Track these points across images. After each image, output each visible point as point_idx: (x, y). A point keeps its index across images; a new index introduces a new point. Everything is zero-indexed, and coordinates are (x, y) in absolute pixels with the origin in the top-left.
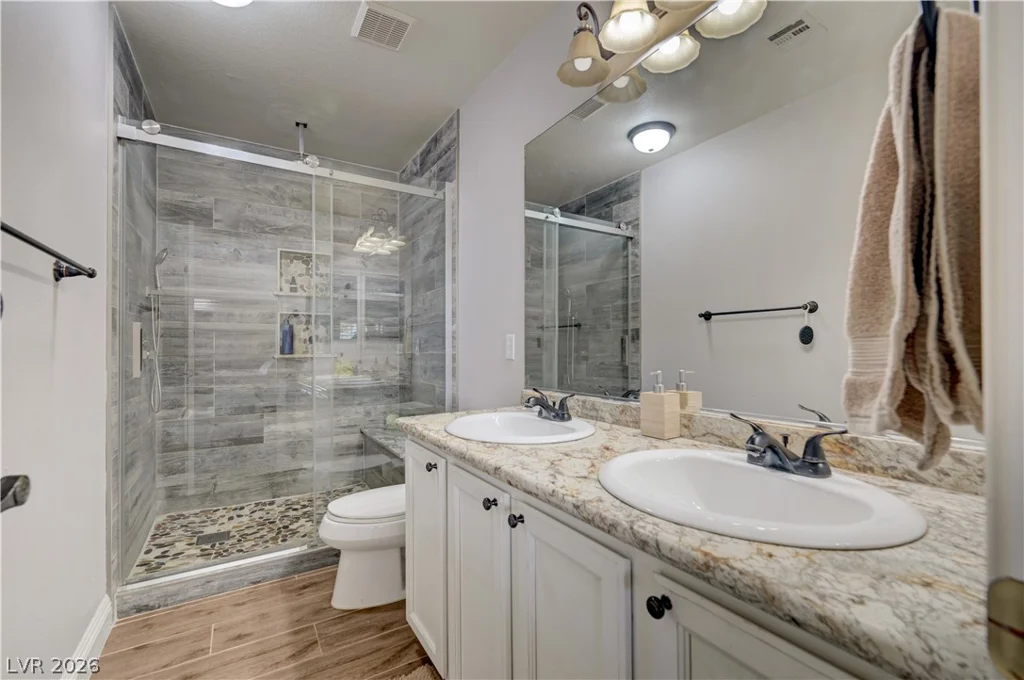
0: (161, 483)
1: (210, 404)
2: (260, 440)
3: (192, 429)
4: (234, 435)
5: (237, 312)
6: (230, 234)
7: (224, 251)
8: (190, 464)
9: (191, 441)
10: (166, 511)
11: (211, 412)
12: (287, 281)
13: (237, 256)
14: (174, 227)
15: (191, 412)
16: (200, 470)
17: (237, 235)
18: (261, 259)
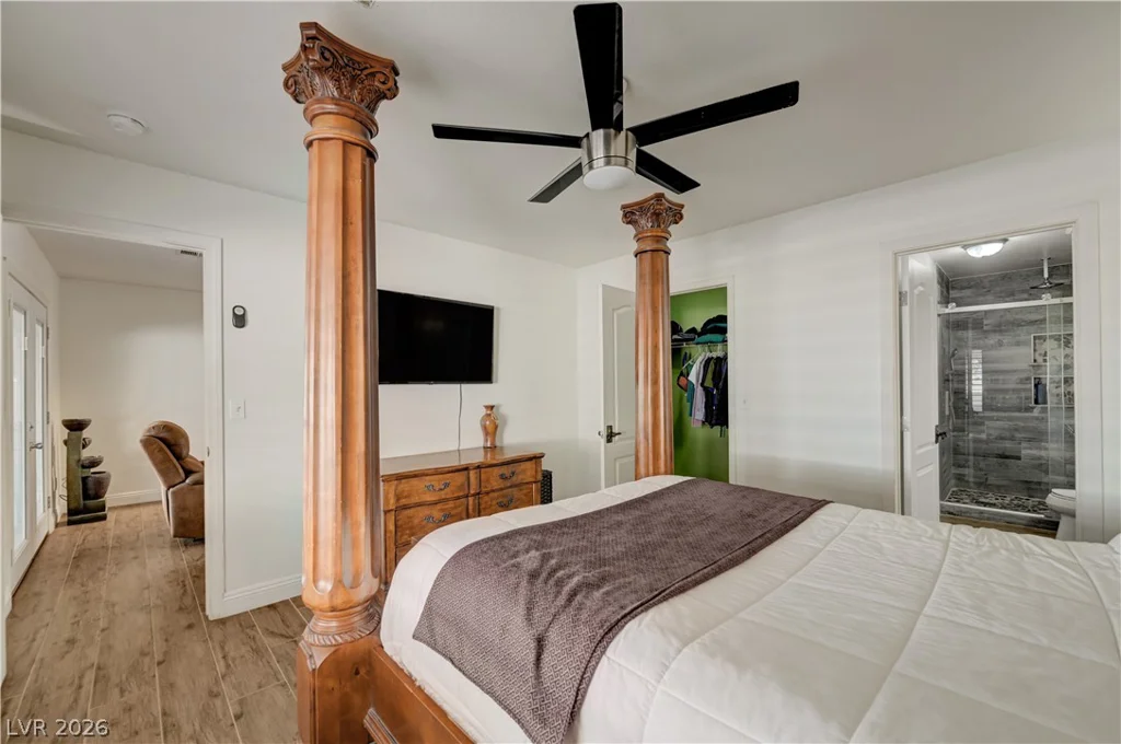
0: (954, 471)
1: (984, 432)
2: (1019, 458)
3: (971, 445)
4: (1000, 452)
5: (1001, 377)
6: (995, 331)
7: (992, 342)
8: (971, 463)
9: (971, 451)
10: (957, 486)
11: (984, 436)
12: (1040, 355)
13: (1000, 344)
14: (960, 333)
15: (971, 435)
16: (977, 468)
17: (1001, 331)
18: (1018, 344)
